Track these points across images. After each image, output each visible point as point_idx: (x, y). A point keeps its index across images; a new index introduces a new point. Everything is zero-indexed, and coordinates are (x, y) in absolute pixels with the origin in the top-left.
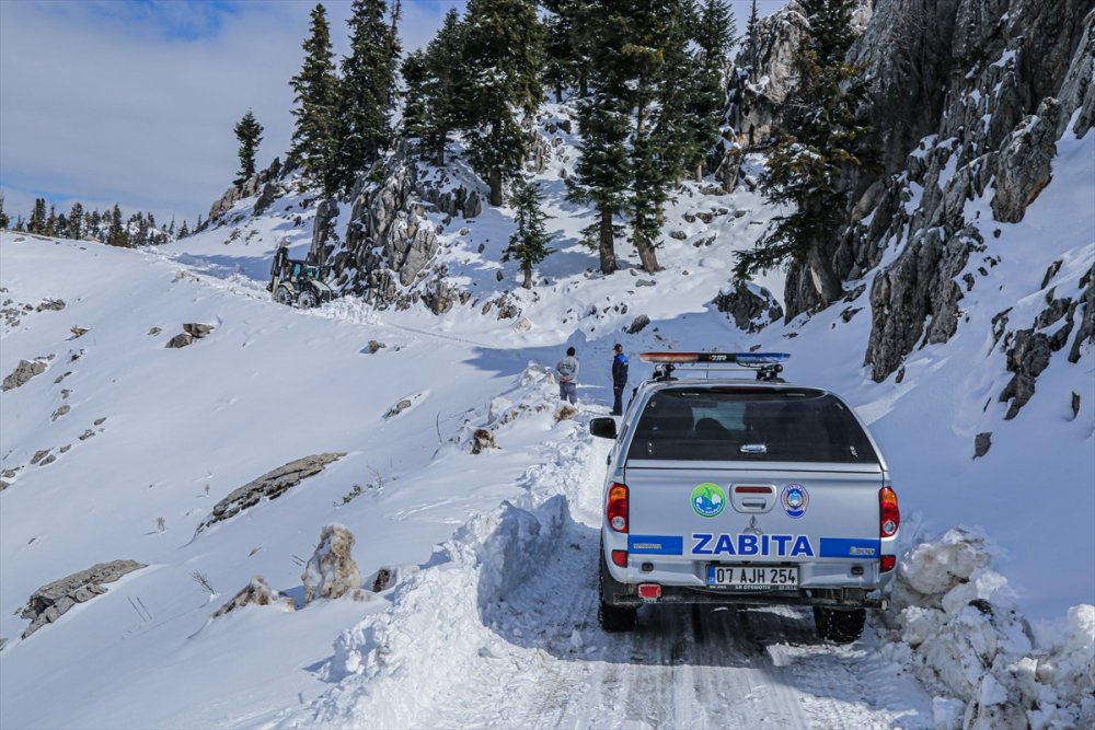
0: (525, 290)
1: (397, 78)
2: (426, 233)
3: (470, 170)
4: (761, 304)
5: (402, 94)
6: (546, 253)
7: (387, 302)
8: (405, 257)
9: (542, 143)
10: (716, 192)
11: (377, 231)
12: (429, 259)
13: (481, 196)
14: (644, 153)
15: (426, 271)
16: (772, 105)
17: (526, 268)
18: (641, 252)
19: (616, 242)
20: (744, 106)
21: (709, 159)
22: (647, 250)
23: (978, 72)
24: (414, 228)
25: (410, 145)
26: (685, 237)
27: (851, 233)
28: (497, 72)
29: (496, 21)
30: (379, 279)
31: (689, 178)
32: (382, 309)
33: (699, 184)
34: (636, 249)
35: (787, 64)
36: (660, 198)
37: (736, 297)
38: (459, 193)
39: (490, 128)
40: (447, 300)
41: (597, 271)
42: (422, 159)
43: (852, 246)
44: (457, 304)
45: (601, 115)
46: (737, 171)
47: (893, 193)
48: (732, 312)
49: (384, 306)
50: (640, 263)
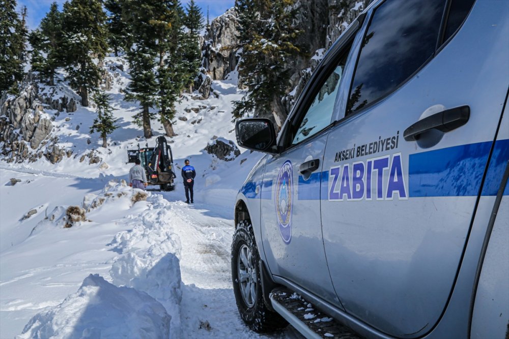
0: (104, 148)
1: (27, 47)
2: (45, 120)
3: (70, 88)
4: (230, 149)
5: (29, 52)
6: (114, 128)
7: (23, 158)
8: (33, 134)
9: (109, 75)
10: (199, 98)
11: (16, 120)
12: (48, 134)
13: (76, 102)
14: (164, 76)
15: (46, 141)
16: (223, 58)
17: (104, 136)
18: (165, 126)
19: (152, 122)
20: (210, 58)
21: (195, 83)
22: (168, 125)
23: (344, 14)
24: (38, 118)
25: (34, 75)
26: (186, 120)
27: (285, 100)
28: (82, 36)
29: (79, 9)
30: (18, 146)
31: (186, 92)
32: (20, 162)
33: (191, 95)
34: (162, 125)
35: (229, 39)
36: (173, 99)
37: (217, 146)
38: (64, 99)
39: (79, 66)
40: (59, 155)
41: (143, 137)
42: (42, 82)
43: (286, 106)
44: (65, 157)
45: (140, 56)
46: (209, 88)
47: (305, 78)
48: (215, 154)
49: (21, 161)
50: (165, 132)
